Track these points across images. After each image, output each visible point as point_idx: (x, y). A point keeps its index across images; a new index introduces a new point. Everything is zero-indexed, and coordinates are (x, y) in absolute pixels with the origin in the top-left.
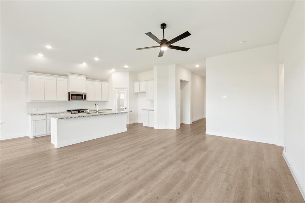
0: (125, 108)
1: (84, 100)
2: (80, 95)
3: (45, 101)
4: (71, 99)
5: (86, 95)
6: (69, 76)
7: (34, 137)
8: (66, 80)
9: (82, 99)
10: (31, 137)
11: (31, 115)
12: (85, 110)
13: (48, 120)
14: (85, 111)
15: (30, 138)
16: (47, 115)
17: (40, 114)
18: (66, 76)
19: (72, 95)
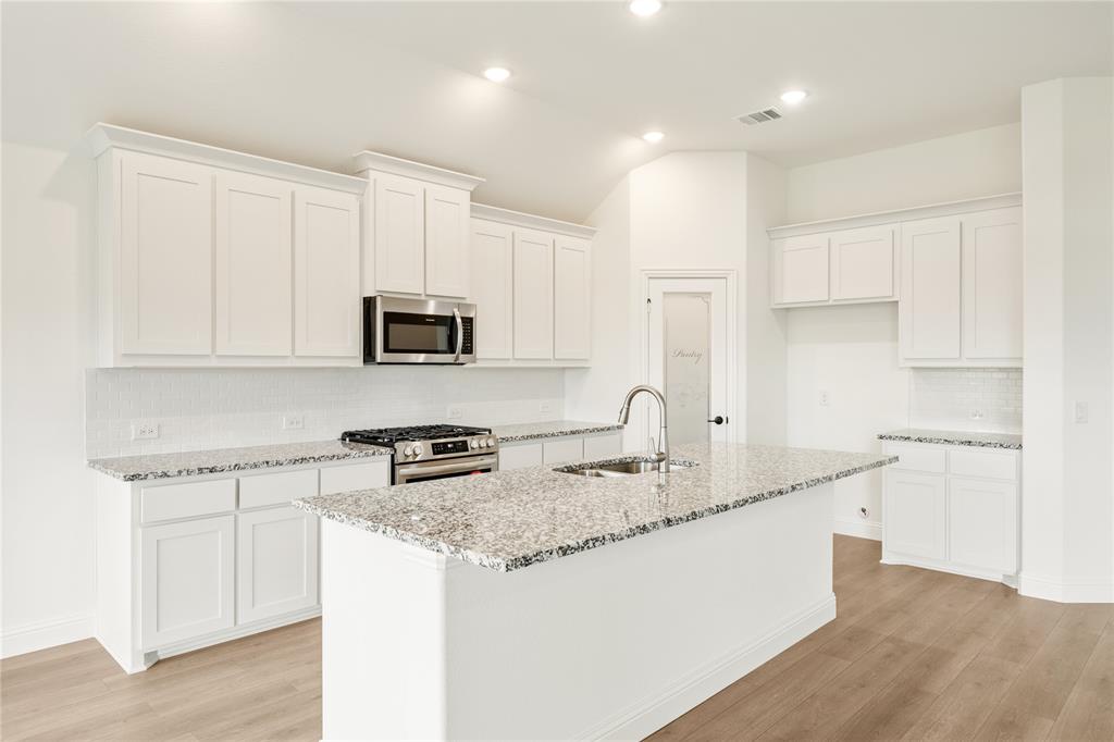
0: (719, 421)
1: (463, 358)
2: (439, 320)
3: (214, 363)
4: (387, 349)
5: (471, 319)
6: (373, 174)
7: (148, 656)
8: (349, 200)
9: (452, 349)
10: (130, 662)
11: (133, 478)
12: (471, 432)
13: (241, 517)
14: (473, 442)
15: (118, 669)
16: (237, 474)
17: (194, 466)
18: (351, 170)
19: (390, 318)
